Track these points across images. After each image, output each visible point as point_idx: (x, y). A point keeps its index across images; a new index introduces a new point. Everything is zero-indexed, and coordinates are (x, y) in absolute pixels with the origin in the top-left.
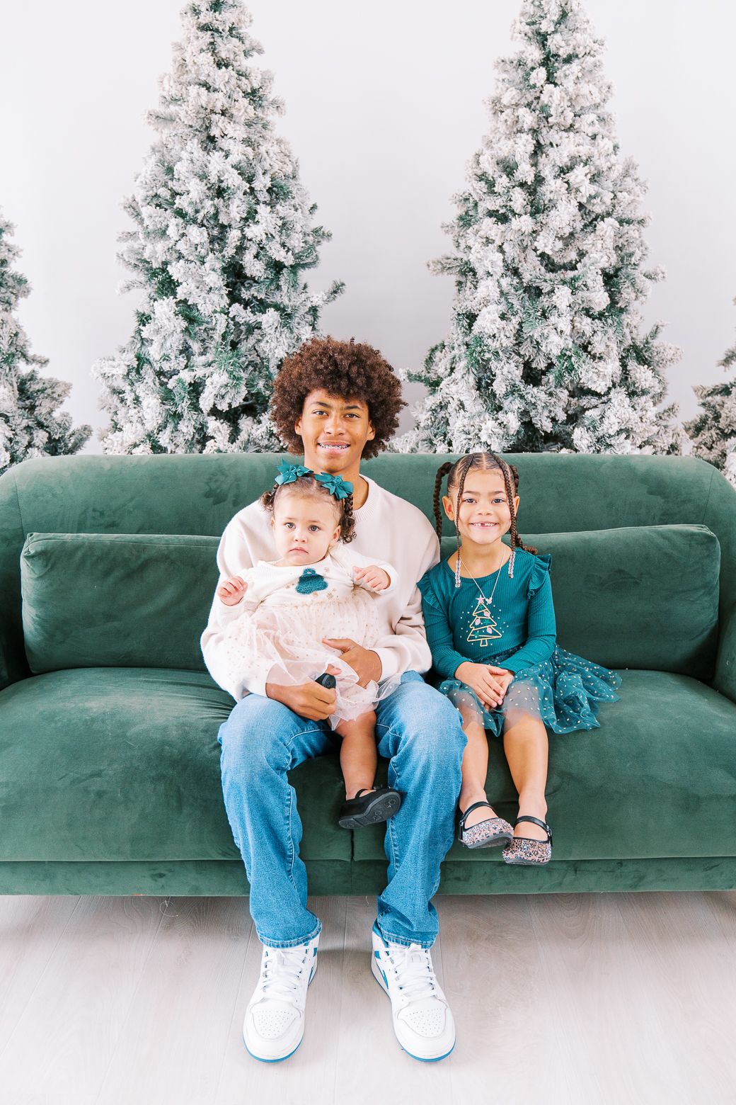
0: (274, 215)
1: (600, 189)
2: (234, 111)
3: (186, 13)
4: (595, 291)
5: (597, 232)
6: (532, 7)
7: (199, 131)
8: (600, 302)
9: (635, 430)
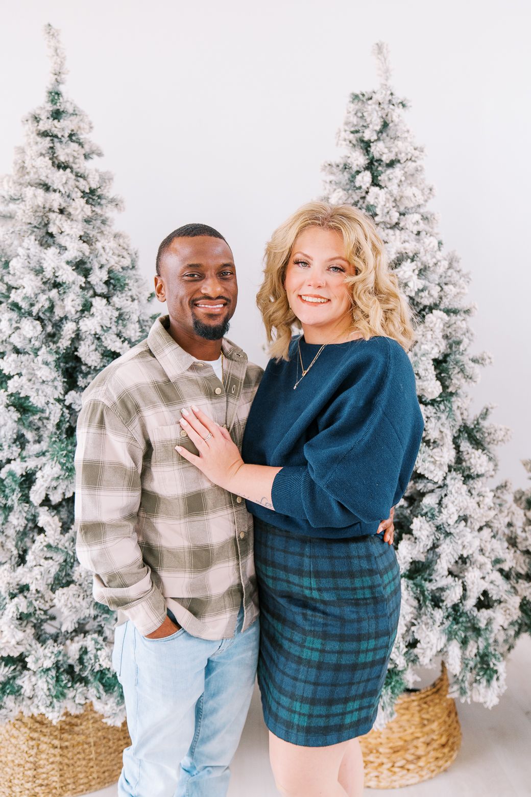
0: (110, 307)
1: (427, 283)
2: (70, 210)
3: (27, 121)
4: (427, 380)
5: (427, 324)
6: (355, 117)
7: (38, 228)
8: (433, 392)
9: (473, 515)
